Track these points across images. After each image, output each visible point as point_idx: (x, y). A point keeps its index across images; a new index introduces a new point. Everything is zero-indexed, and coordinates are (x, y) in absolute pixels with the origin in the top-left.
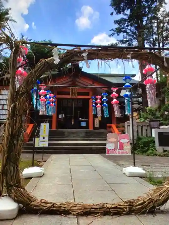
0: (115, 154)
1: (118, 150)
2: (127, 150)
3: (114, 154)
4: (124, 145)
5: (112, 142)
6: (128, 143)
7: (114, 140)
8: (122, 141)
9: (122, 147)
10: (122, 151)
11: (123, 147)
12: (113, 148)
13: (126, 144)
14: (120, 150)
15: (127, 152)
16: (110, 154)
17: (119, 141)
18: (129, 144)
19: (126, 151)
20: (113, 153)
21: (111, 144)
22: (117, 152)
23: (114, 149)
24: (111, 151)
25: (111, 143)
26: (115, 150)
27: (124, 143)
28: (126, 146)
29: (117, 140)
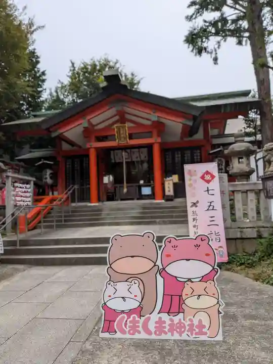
0: (143, 335)
1: (155, 317)
2: (204, 318)
3: (137, 336)
4: (187, 290)
5: (130, 277)
6: (204, 279)
9: (175, 299)
10: (176, 319)
12: (135, 305)
13: (199, 287)
14: (165, 317)
15: (201, 326)
16: (119, 335)
17: (162, 272)
18: (212, 287)
19: (196, 322)
20: (134, 329)
21: (122, 287)
22: (152, 326)
23: (139, 311)
24: (124, 317)
25: (126, 281)
26: (141, 316)
27: (188, 282)
28: (199, 296)
29: (155, 265)
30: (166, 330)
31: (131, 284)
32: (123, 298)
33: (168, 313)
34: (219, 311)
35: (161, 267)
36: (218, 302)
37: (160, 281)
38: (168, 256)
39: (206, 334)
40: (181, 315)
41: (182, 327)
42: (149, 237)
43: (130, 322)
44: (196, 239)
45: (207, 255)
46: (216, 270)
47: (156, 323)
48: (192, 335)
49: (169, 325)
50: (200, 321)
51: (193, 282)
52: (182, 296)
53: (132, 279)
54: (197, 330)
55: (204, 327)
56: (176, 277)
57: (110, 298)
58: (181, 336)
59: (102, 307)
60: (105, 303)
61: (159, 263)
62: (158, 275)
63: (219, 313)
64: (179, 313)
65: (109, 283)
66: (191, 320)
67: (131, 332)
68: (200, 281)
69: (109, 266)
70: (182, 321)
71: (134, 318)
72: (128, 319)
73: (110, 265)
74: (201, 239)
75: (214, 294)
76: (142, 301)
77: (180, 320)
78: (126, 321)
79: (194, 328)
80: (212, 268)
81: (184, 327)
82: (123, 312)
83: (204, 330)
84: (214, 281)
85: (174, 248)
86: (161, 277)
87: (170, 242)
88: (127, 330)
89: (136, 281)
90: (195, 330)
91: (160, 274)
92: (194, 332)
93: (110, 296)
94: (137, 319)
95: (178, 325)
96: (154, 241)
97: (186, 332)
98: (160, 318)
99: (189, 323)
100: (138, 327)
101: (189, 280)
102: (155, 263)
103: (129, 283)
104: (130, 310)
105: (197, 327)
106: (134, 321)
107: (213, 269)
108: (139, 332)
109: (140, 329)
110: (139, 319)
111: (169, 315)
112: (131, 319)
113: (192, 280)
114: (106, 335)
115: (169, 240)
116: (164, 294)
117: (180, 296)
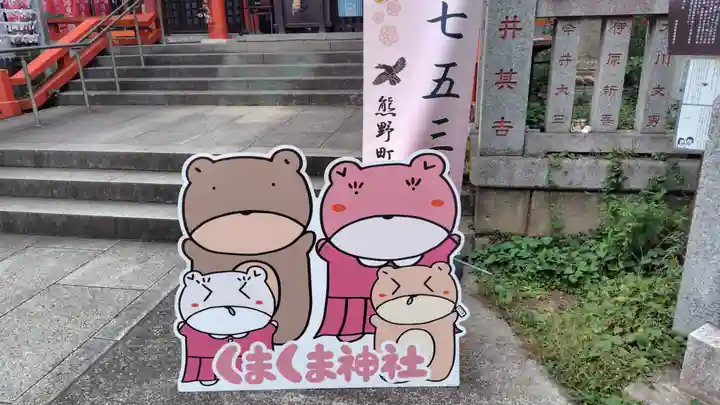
0: (281, 383)
1: (307, 343)
2: (421, 343)
3: (266, 385)
4: (384, 285)
5: (238, 262)
7: (270, 233)
8: (363, 239)
9: (356, 307)
10: (356, 348)
11: (368, 308)
14: (331, 343)
15: (412, 358)
16: (223, 385)
17: (324, 246)
18: (442, 276)
19: (401, 351)
20: (260, 371)
22: (300, 363)
23: (270, 334)
24: (234, 349)
25: (234, 270)
26: (273, 344)
27: (384, 269)
28: (412, 297)
29: (305, 232)
30: (334, 370)
31: (247, 277)
32: (229, 307)
33: (338, 336)
34: (455, 326)
35: (320, 235)
36: (455, 308)
37: (319, 267)
38: (338, 208)
39: (422, 373)
40: (368, 338)
41: (371, 363)
42: (287, 162)
43: (249, 358)
44: (410, 165)
45: (438, 203)
46: (456, 239)
47: (310, 356)
48: (392, 376)
49: (341, 360)
50: (412, 349)
51: (398, 267)
52: (371, 299)
53: (249, 265)
54: (405, 368)
55: (421, 360)
56: (357, 258)
57: (196, 309)
58: (366, 379)
59: (179, 330)
60: (185, 322)
61: (315, 226)
62: (313, 254)
63: (456, 330)
64: (363, 334)
65: (190, 275)
66: (390, 348)
67: (254, 377)
68: (415, 264)
69: (185, 236)
70: (371, 350)
71: (258, 349)
72: (243, 351)
73: (190, 234)
74: (425, 163)
75: (446, 292)
76: (274, 314)
77: (366, 348)
78: (240, 356)
79: (398, 362)
80: (446, 234)
81: (375, 362)
82: (230, 337)
83: (420, 367)
84: (448, 263)
85: (354, 190)
86: (322, 258)
87: (344, 175)
88: (243, 374)
89: (259, 271)
90: (399, 368)
91: (318, 251)
92: (397, 372)
93: (195, 305)
94: (265, 350)
95: (361, 359)
96: (303, 171)
97: (379, 372)
98: (320, 347)
99: (386, 353)
100: (270, 366)
101: (390, 263)
102: (305, 227)
103: (241, 276)
104: (248, 333)
105: (404, 361)
106: (259, 356)
107: (450, 236)
108: (272, 377)
109: (274, 370)
110: (270, 351)
111: (341, 341)
112: (252, 351)
113: (397, 263)
114: (195, 387)
115: (340, 168)
116: (327, 297)
117: (366, 299)
